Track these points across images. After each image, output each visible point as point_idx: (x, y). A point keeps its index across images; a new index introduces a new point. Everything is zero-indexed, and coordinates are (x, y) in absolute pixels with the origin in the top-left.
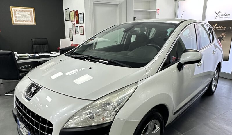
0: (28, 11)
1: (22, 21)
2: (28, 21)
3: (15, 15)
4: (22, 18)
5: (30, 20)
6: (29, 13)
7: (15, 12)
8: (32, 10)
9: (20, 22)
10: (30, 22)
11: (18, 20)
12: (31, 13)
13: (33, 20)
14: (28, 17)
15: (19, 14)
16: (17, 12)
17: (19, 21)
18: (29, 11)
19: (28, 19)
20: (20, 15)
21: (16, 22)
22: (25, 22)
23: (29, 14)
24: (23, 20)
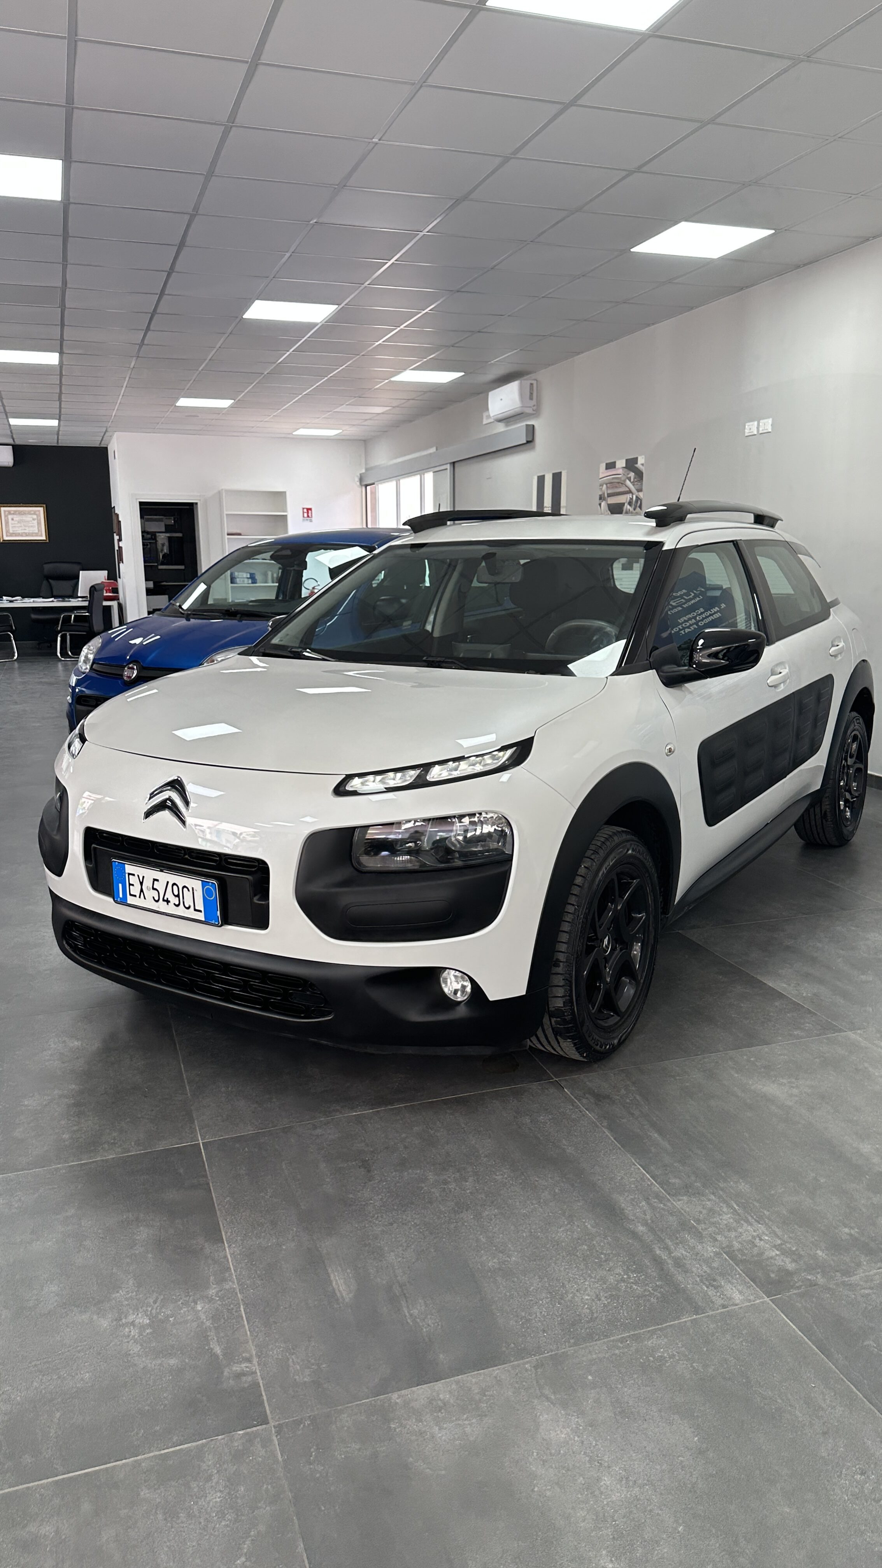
0: (32, 512)
1: (19, 535)
2: (33, 533)
3: (7, 523)
4: (21, 528)
5: (37, 531)
6: (35, 517)
7: (6, 516)
8: (40, 511)
9: (16, 536)
10: (37, 535)
11: (11, 532)
12: (38, 516)
13: (41, 532)
14: (32, 526)
15: (15, 519)
16: (10, 517)
17: (13, 533)
18: (35, 514)
19: (31, 529)
20: (16, 521)
21: (7, 536)
22: (27, 536)
23: (34, 519)
24: (23, 531)
